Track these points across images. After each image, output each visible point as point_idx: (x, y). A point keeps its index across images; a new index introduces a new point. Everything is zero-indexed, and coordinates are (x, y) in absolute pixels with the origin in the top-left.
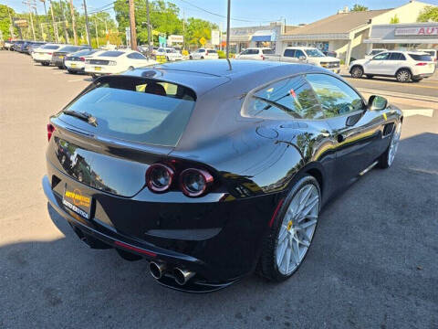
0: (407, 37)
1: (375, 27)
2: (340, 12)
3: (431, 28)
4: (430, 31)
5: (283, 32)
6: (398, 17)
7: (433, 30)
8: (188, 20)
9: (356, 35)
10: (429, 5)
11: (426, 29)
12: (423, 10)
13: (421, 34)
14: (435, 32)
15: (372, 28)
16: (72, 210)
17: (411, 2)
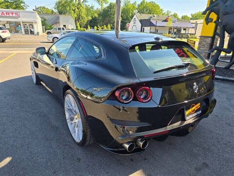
16: (193, 117)
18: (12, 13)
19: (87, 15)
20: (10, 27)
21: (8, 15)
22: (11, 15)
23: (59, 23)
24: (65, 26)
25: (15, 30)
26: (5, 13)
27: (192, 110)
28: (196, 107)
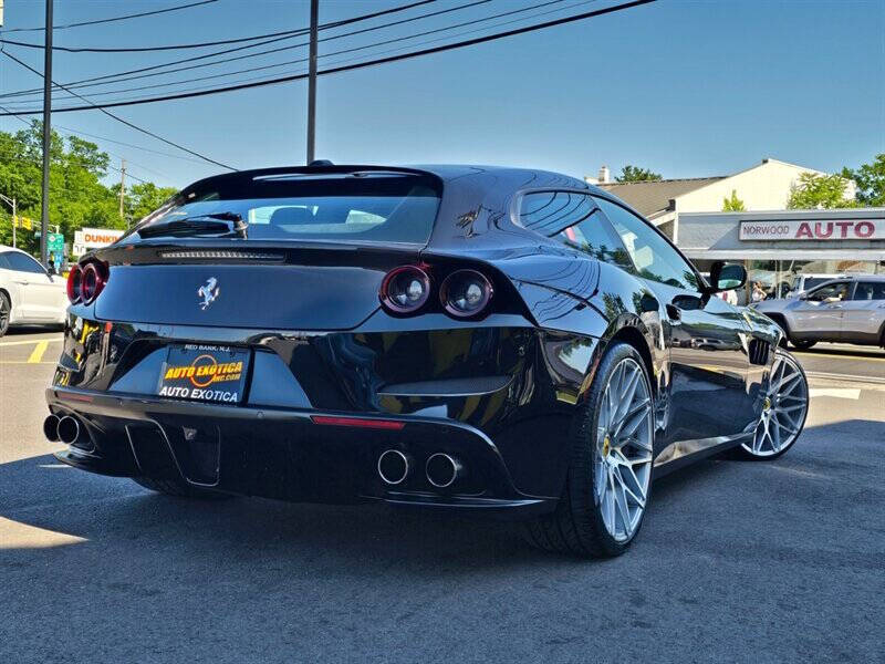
0: (772, 243)
1: (684, 219)
2: (592, 181)
3: (825, 223)
4: (824, 231)
6: (739, 197)
7: (830, 228)
8: (136, 191)
10: (812, 172)
11: (812, 224)
12: (799, 183)
13: (802, 237)
14: (837, 234)
15: (680, 222)
16: (188, 399)
17: (765, 162)
27: (195, 372)
28: (222, 374)
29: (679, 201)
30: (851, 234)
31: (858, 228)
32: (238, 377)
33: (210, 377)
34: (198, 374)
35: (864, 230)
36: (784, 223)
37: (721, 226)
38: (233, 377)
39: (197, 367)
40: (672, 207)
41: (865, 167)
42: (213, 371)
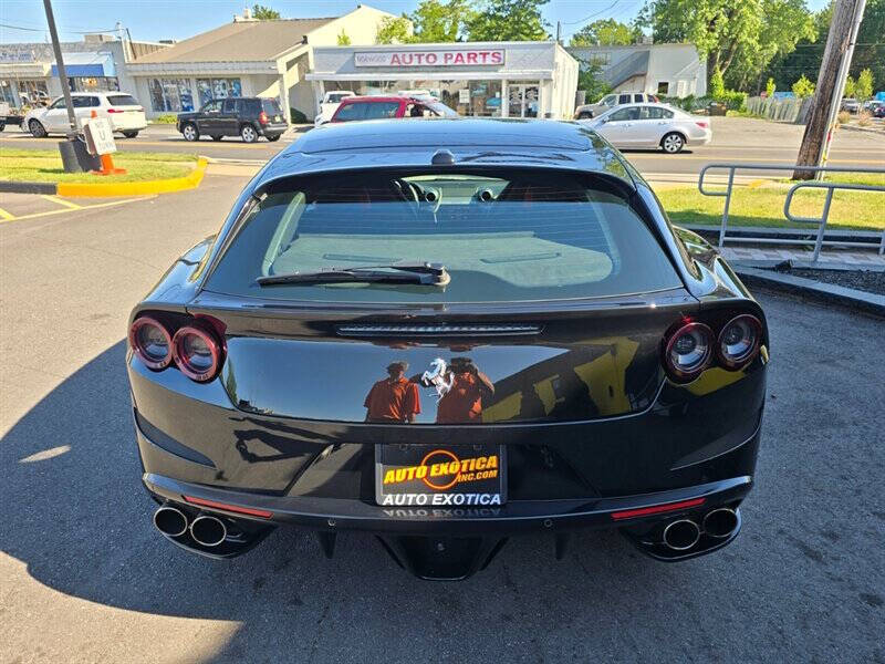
0: (376, 69)
1: (315, 51)
2: (240, 19)
3: (408, 54)
4: (407, 60)
5: (129, 58)
6: (346, 33)
7: (411, 57)
9: (289, 65)
10: (388, 15)
11: (400, 55)
12: (381, 23)
13: (395, 64)
14: (415, 62)
15: (314, 53)
16: (429, 507)
17: (359, 7)
18: (484, 55)
19: (764, 39)
20: (472, 99)
21: (472, 62)
22: (480, 60)
23: (644, 75)
24: (663, 86)
25: (485, 109)
26: (465, 54)
27: (429, 471)
28: (468, 472)
29: (310, 37)
30: (424, 62)
31: (427, 57)
32: (494, 474)
33: (453, 477)
34: (433, 473)
35: (431, 59)
36: (382, 55)
37: (342, 56)
38: (485, 475)
39: (429, 464)
40: (305, 41)
41: (416, 12)
42: (454, 468)
